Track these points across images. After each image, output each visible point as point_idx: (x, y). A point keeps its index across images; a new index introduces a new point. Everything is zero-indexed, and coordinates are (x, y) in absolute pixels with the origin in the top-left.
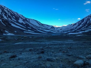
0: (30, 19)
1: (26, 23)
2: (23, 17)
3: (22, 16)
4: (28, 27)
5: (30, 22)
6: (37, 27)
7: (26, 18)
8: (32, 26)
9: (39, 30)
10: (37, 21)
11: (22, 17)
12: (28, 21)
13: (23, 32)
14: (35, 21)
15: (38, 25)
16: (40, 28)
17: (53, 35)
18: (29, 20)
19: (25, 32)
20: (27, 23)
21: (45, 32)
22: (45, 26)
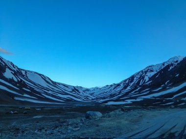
0: (29, 71)
1: (19, 80)
3: (12, 63)
4: (24, 88)
5: (27, 77)
6: (43, 88)
7: (19, 69)
8: (32, 85)
9: (47, 94)
10: (43, 75)
11: (12, 66)
12: (24, 76)
13: (13, 98)
14: (40, 75)
15: (44, 84)
16: (48, 91)
17: (77, 105)
18: (26, 72)
19: (16, 98)
20: (21, 80)
21: (60, 98)
22: (61, 86)
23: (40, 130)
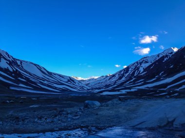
0: (24, 61)
1: (15, 70)
2: (8, 56)
3: (7, 53)
4: (19, 78)
5: (22, 67)
6: (38, 78)
7: (14, 59)
8: (28, 75)
9: (43, 84)
10: (38, 66)
12: (19, 66)
13: (9, 88)
14: (35, 65)
15: (40, 75)
16: (44, 81)
17: (72, 95)
18: (21, 62)
19: (12, 88)
20: (17, 70)
21: (56, 88)
22: (56, 76)
23: (40, 118)
